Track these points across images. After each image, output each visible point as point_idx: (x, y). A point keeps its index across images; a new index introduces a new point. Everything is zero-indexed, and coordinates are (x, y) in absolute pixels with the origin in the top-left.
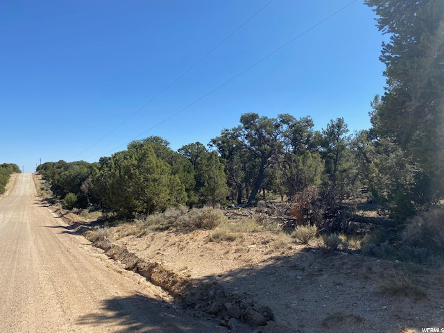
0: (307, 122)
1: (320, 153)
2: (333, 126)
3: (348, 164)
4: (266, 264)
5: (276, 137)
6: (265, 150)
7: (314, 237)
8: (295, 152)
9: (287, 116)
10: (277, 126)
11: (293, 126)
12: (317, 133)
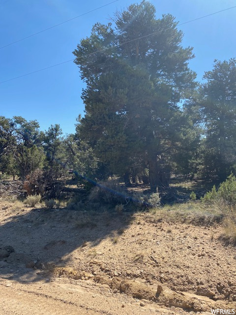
0: (35, 124)
1: (44, 146)
2: (52, 129)
3: (61, 155)
4: (6, 222)
5: (11, 133)
6: (3, 142)
7: (39, 202)
8: (25, 145)
9: (20, 118)
10: (12, 125)
11: (25, 126)
12: (42, 133)
